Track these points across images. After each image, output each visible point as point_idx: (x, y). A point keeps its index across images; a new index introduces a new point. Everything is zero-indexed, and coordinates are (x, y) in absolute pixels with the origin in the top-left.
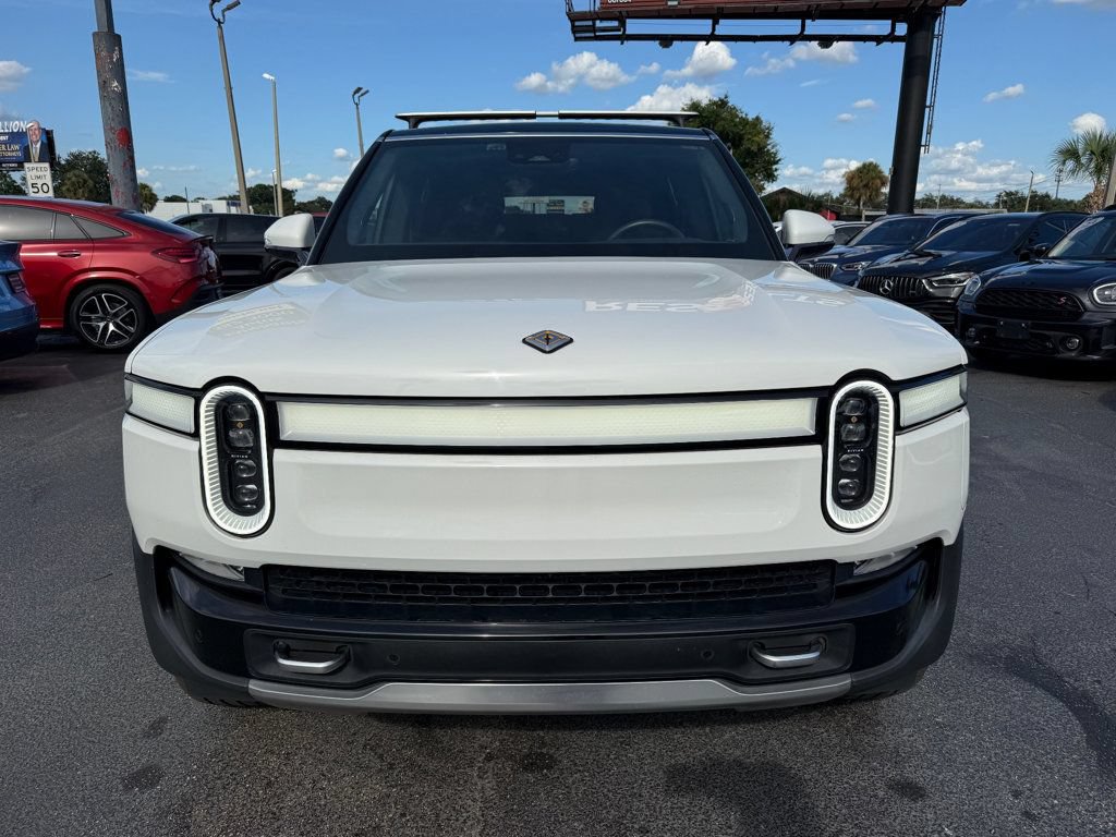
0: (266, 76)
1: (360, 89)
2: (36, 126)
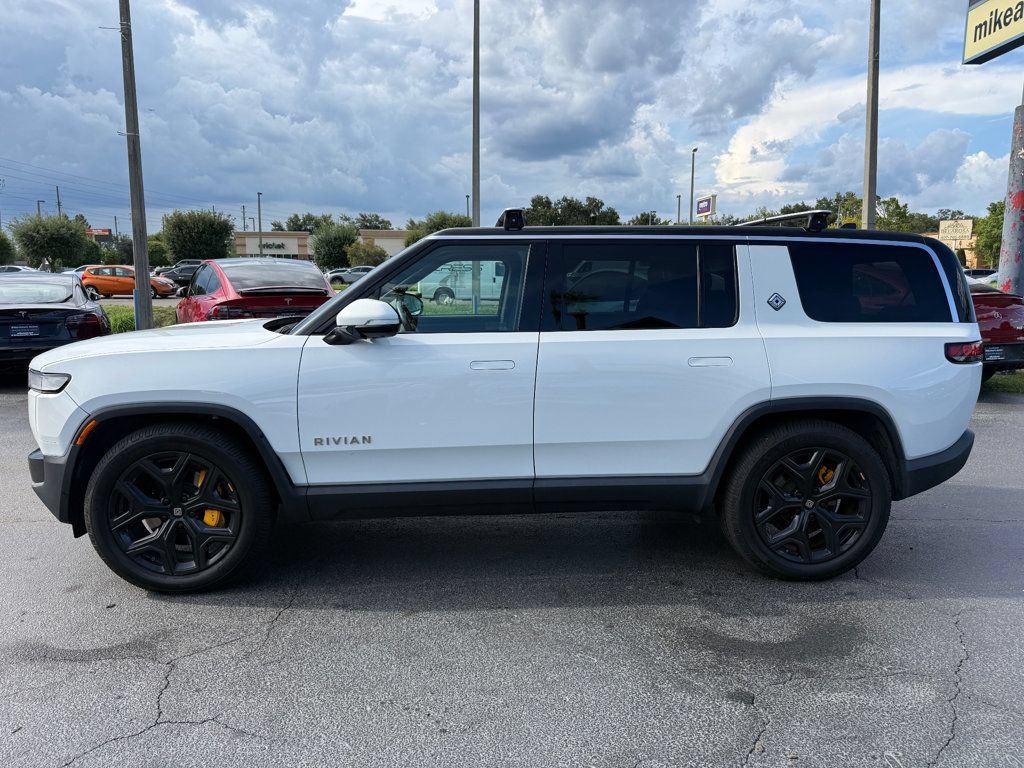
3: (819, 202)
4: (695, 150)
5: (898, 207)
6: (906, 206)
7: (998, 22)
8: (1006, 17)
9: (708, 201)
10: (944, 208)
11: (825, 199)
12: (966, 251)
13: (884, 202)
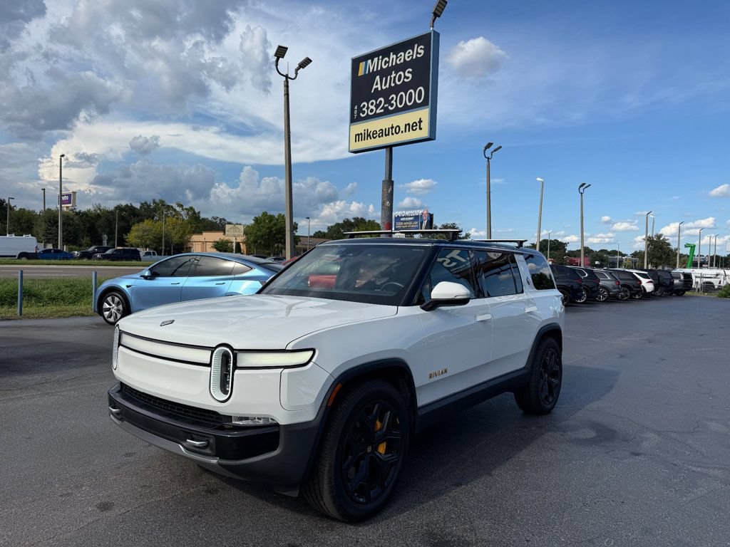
0: (538, 179)
1: (584, 184)
2: (425, 212)
3: (142, 204)
4: (63, 156)
5: (195, 213)
6: (199, 213)
7: (369, 135)
8: (373, 134)
9: (69, 195)
10: (215, 216)
11: (146, 203)
12: (241, 244)
13: (186, 209)
